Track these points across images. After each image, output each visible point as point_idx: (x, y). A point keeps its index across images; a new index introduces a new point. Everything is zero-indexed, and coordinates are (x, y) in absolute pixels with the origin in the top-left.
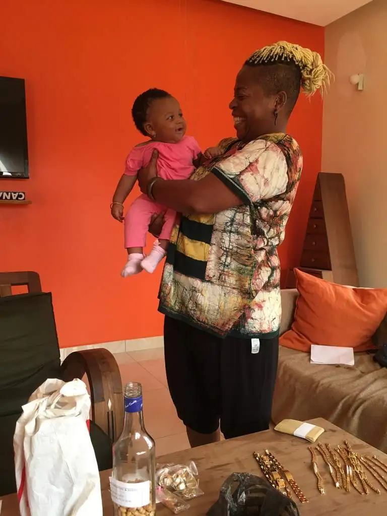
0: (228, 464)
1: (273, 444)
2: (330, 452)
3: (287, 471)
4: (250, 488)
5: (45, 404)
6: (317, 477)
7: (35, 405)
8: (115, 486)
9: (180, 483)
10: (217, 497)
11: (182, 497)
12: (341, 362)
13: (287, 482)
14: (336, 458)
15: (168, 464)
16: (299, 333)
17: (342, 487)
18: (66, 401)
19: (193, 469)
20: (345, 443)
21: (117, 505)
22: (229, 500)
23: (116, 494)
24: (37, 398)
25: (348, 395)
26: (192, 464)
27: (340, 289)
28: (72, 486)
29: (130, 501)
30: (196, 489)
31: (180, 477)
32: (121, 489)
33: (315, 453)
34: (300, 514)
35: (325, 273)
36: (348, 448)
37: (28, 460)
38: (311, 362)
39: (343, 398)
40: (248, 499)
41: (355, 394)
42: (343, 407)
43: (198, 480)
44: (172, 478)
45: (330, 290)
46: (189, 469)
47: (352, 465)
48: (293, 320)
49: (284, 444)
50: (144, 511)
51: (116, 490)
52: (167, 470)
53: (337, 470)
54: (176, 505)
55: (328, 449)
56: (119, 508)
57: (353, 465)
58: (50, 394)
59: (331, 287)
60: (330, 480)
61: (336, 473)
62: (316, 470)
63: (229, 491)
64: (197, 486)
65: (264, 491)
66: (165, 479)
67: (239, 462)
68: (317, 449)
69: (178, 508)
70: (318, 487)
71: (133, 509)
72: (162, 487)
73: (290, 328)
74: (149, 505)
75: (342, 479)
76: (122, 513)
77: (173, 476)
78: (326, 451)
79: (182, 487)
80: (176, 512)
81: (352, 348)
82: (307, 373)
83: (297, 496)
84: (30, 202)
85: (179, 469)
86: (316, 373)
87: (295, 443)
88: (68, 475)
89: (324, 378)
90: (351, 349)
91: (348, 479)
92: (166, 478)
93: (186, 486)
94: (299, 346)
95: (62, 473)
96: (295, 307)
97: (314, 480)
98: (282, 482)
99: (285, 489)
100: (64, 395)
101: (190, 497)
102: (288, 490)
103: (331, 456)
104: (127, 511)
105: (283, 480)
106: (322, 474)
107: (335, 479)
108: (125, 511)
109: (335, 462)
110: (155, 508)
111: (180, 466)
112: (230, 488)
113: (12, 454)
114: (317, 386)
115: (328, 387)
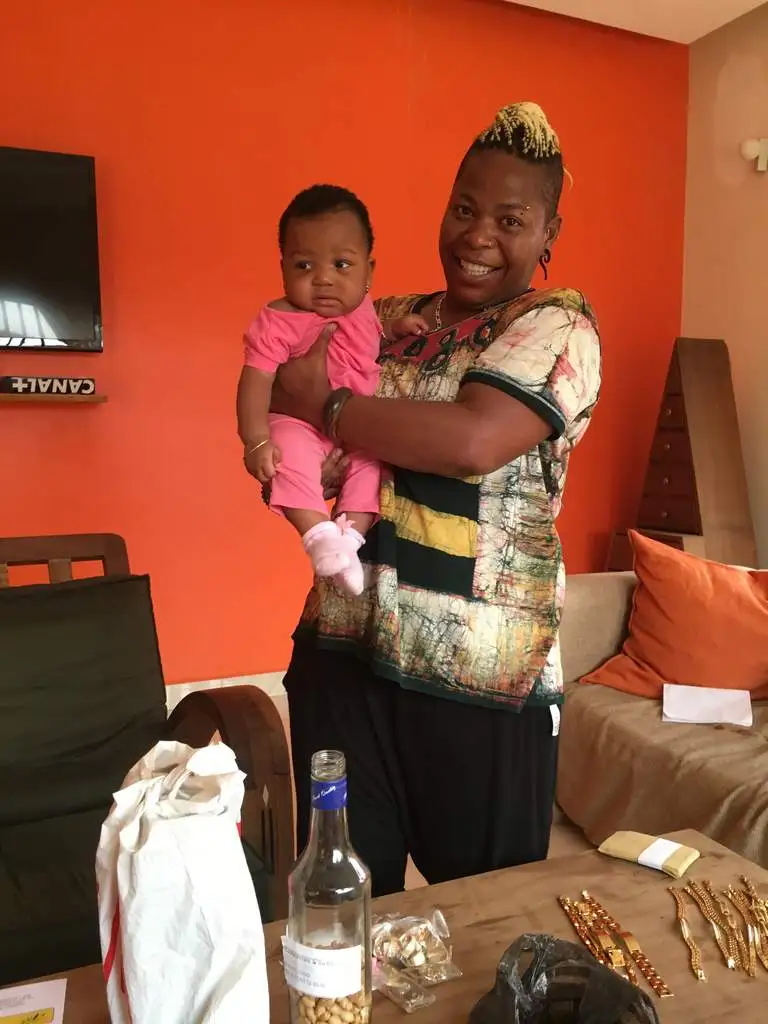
0: (508, 917)
1: (595, 879)
2: (713, 898)
3: (628, 934)
4: (556, 966)
5: (158, 791)
6: (688, 947)
7: (137, 793)
8: (293, 954)
9: (415, 952)
10: (490, 983)
11: (420, 981)
12: (726, 718)
13: (628, 957)
14: (727, 909)
15: (389, 915)
16: (638, 660)
17: (740, 967)
18: (199, 784)
19: (439, 925)
20: (742, 881)
21: (296, 992)
22: (515, 988)
23: (295, 969)
24: (141, 779)
25: (741, 784)
26: (437, 916)
27: (722, 572)
28: (211, 953)
29: (322, 985)
30: (446, 966)
31: (414, 939)
32: (306, 960)
33: (682, 899)
34: (660, 1020)
35: (688, 540)
36: (749, 890)
37: (126, 899)
38: (664, 719)
39: (729, 792)
40: (551, 986)
41: (756, 783)
42: (731, 808)
43: (451, 947)
44: (399, 943)
45: (702, 575)
46: (432, 925)
47: (757, 924)
48: (626, 633)
49: (620, 879)
50: (350, 1006)
51: (295, 963)
52: (388, 927)
53: (728, 934)
54: (408, 996)
55: (709, 893)
56: (301, 997)
57: (761, 925)
58: (167, 770)
59: (705, 569)
60: (717, 954)
61: (727, 940)
62: (686, 932)
63: (515, 969)
64: (448, 958)
65: (584, 972)
66: (386, 945)
67: (530, 914)
68: (685, 891)
69: (413, 1001)
70: (691, 966)
71: (328, 1000)
72: (378, 960)
73: (619, 649)
74: (359, 993)
75: (740, 951)
76: (306, 1008)
77: (401, 939)
78: (705, 895)
79: (419, 960)
80: (408, 1010)
81: (748, 693)
82: (656, 740)
83: (651, 984)
84: (105, 399)
85: (412, 926)
86: (675, 740)
87: (640, 878)
88: (203, 931)
89: (690, 750)
90: (745, 695)
91: (753, 953)
92: (387, 941)
93: (427, 959)
94: (638, 685)
95: (191, 929)
96: (630, 607)
97: (684, 953)
98: (617, 956)
99: (626, 969)
100: (196, 772)
101: (435, 980)
102: (631, 971)
103: (716, 906)
104: (316, 1004)
105: (620, 951)
106: (698, 940)
107: (725, 951)
108: (313, 1004)
109: (723, 917)
110: (370, 1000)
111: (412, 919)
112: (516, 965)
113: (94, 888)
114: (677, 767)
115: (700, 768)
